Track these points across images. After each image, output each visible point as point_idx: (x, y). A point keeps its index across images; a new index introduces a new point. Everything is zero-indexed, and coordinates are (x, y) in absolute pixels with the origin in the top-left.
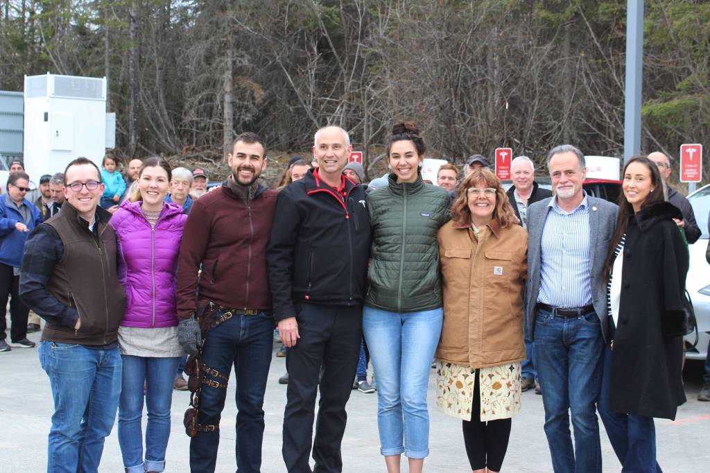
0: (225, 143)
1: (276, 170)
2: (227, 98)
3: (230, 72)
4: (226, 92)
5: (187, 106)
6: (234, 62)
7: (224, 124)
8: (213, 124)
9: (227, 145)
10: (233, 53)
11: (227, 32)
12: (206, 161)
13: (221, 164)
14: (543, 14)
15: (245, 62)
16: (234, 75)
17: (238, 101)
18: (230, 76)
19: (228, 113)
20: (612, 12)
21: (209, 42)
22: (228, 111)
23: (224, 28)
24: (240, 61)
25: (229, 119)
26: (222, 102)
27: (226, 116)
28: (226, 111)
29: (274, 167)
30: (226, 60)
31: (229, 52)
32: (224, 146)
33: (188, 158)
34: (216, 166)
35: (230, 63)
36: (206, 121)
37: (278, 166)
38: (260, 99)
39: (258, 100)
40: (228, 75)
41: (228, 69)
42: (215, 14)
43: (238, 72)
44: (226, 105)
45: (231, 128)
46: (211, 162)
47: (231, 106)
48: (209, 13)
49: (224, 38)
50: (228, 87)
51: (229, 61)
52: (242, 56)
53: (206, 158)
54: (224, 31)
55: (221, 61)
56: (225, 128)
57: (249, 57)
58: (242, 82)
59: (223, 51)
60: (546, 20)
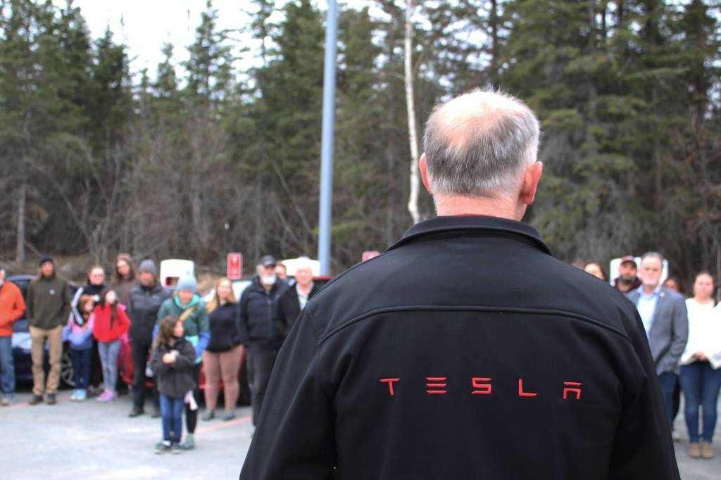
0: (19, 248)
2: (21, 218)
3: (24, 200)
4: (20, 214)
6: (27, 194)
8: (10, 236)
9: (19, 251)
10: (26, 187)
14: (246, 167)
15: (35, 193)
16: (26, 202)
17: (29, 220)
18: (24, 203)
21: (9, 178)
22: (21, 227)
24: (31, 193)
26: (17, 220)
28: (19, 227)
30: (21, 191)
31: (23, 186)
35: (23, 194)
39: (43, 219)
40: (22, 203)
41: (22, 198)
43: (29, 200)
44: (20, 223)
45: (23, 239)
50: (21, 210)
51: (23, 192)
52: (33, 189)
55: (17, 192)
56: (19, 239)
57: (38, 190)
58: (32, 207)
59: (18, 186)
60: (248, 171)
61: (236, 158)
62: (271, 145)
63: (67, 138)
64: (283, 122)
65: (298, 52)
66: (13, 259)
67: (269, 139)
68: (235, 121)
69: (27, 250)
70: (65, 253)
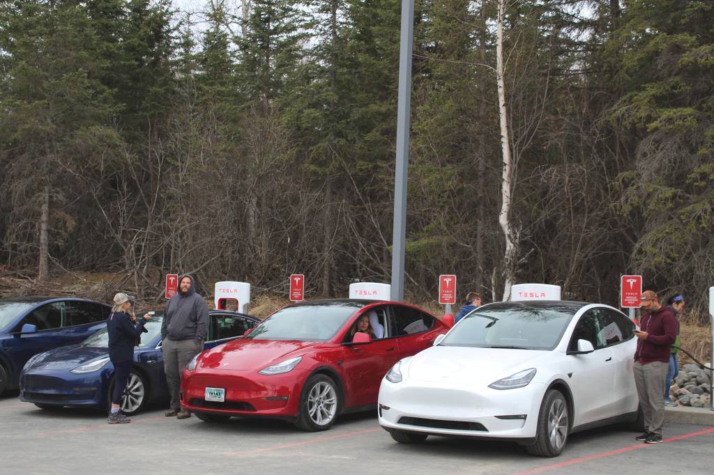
0: (41, 263)
1: (84, 287)
2: (44, 226)
3: (47, 205)
4: (43, 222)
5: (8, 232)
6: (51, 197)
7: (40, 248)
8: (31, 247)
9: (42, 265)
10: (50, 189)
11: (45, 172)
12: (22, 278)
13: (37, 281)
14: (313, 168)
15: (61, 197)
16: (50, 207)
17: (53, 229)
18: (47, 208)
19: (44, 239)
20: (367, 169)
21: (30, 179)
22: (43, 237)
23: (43, 168)
24: (56, 197)
25: (45, 244)
26: (40, 229)
27: (42, 241)
28: (42, 237)
29: (82, 285)
30: (44, 195)
31: (46, 189)
32: (40, 266)
33: (8, 275)
34: (32, 283)
35: (47, 197)
36: (24, 245)
37: (85, 284)
38: (71, 228)
39: (70, 229)
40: (45, 208)
41: (45, 202)
42: (35, 157)
43: (52, 204)
44: (42, 232)
45: (46, 251)
46: (27, 279)
47: (47, 233)
48: (31, 156)
49: (42, 176)
50: (44, 218)
51: (47, 196)
52: (57, 192)
53: (22, 276)
54: (43, 171)
55: (39, 196)
56: (41, 251)
57: (64, 194)
58: (57, 214)
59: (41, 188)
60: (315, 173)
61: (300, 157)
62: (343, 141)
63: (99, 130)
64: (356, 114)
65: (375, 29)
66: (33, 276)
67: (339, 134)
68: (300, 112)
69: (50, 264)
70: (92, 268)
